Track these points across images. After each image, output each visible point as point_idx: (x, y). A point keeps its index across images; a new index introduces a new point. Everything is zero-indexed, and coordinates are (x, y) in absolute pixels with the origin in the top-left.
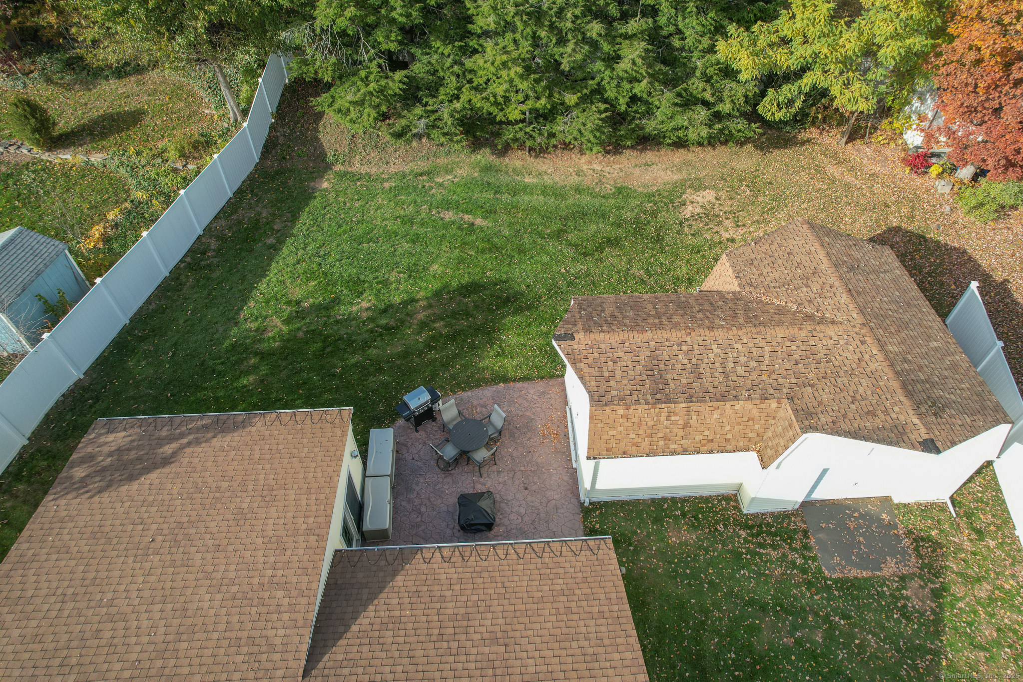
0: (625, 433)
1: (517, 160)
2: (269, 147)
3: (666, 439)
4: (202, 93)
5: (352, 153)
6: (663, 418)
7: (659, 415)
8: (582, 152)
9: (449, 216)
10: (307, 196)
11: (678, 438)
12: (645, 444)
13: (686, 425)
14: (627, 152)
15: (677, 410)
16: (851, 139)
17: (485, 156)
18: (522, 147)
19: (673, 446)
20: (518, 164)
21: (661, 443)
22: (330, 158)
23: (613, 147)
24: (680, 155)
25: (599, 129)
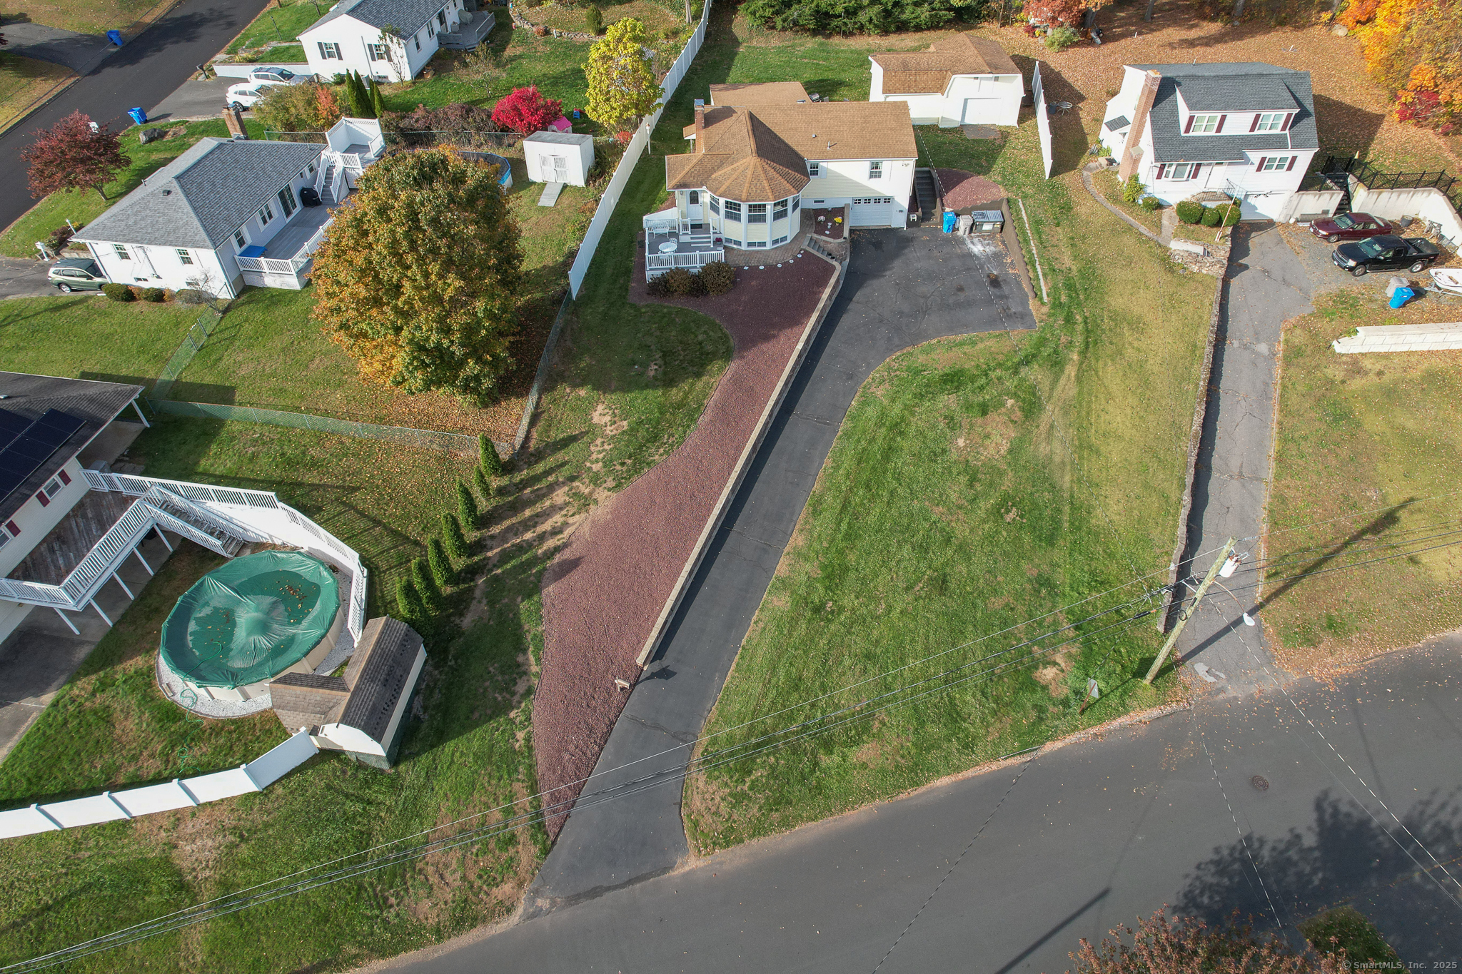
0: (895, 83)
1: (837, 41)
2: (707, 35)
3: (909, 86)
4: (667, 11)
5: (751, 38)
6: (908, 77)
7: (906, 76)
8: (869, 35)
9: (806, 61)
10: (736, 54)
11: (913, 86)
12: (902, 88)
13: (916, 80)
14: (892, 35)
15: (912, 73)
16: (1003, 25)
17: (819, 39)
18: (838, 33)
19: (912, 90)
20: (837, 42)
21: (908, 88)
22: (740, 40)
23: (886, 32)
24: (919, 35)
25: (879, 13)
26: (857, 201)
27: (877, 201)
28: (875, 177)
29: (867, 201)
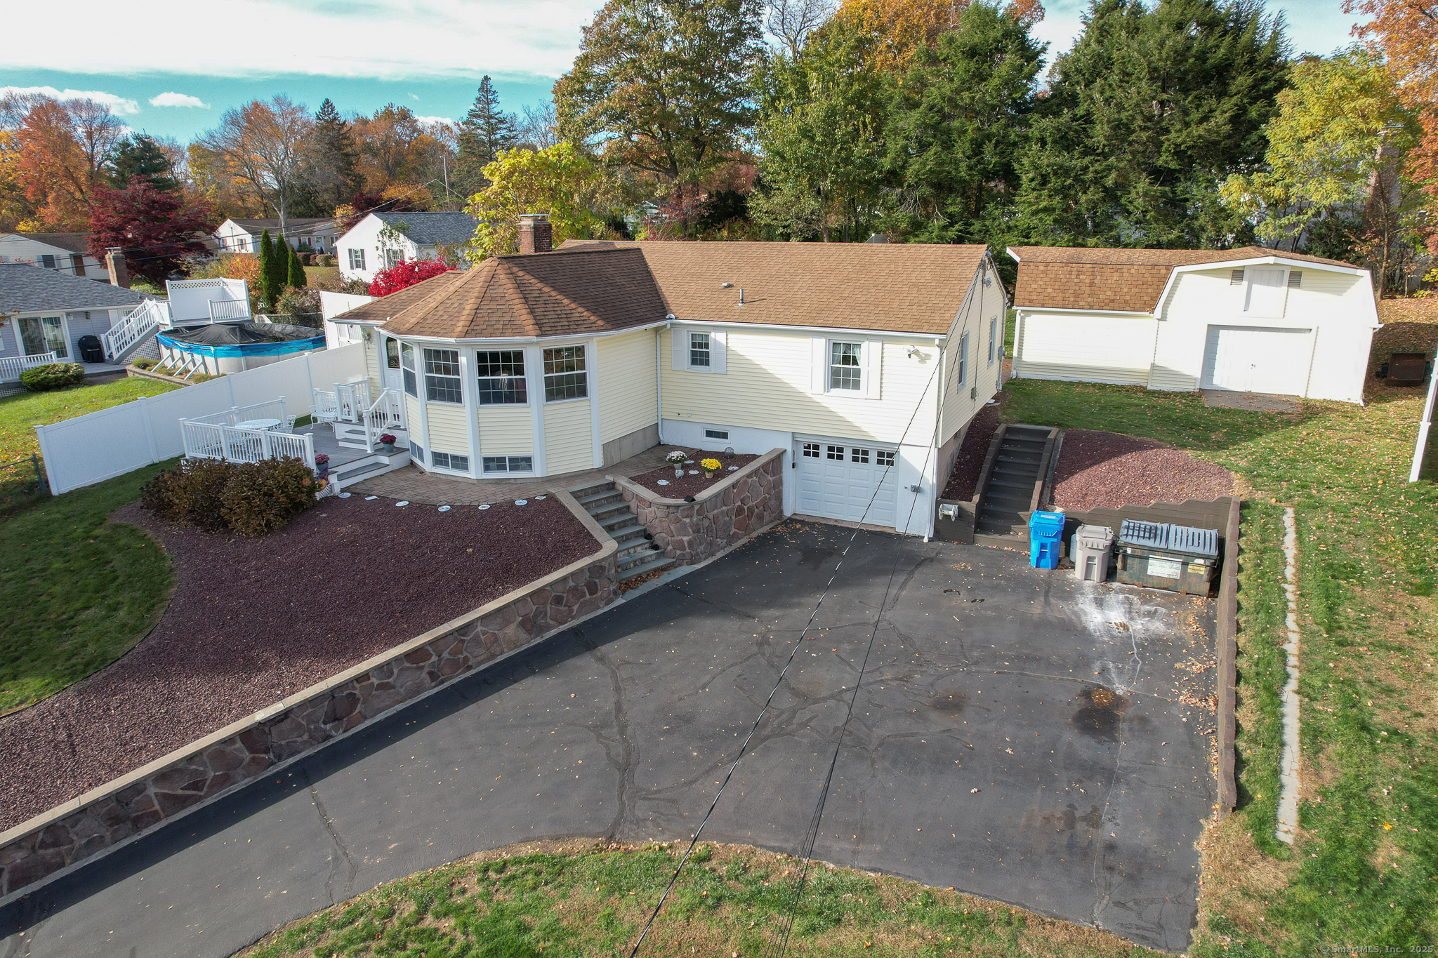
0: (1044, 287)
3: (1077, 296)
6: (1073, 277)
7: (1070, 273)
11: (1085, 296)
12: (1060, 297)
13: (1092, 284)
15: (1085, 270)
19: (1081, 303)
21: (1072, 299)
26: (812, 450)
27: (860, 455)
28: (846, 384)
29: (835, 453)
